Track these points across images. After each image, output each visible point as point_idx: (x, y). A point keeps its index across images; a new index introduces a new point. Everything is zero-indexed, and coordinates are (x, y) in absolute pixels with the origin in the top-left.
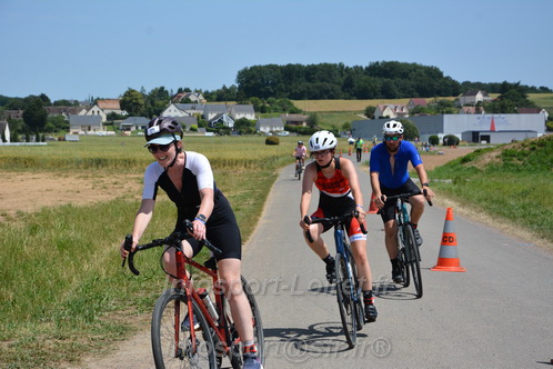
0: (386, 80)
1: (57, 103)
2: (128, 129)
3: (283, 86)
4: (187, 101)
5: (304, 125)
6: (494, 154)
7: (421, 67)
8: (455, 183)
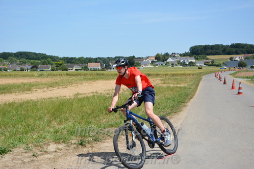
0: (236, 49)
1: (137, 58)
2: (157, 65)
3: (204, 51)
5: (210, 63)
7: (248, 45)
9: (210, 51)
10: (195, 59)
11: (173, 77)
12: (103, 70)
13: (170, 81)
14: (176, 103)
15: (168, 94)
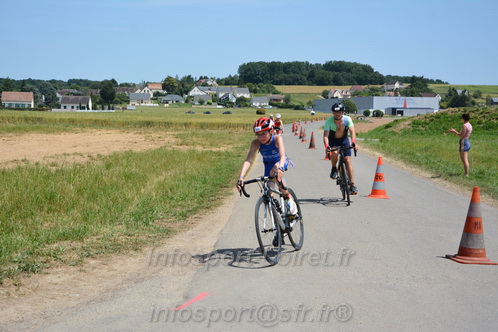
0: (336, 73)
1: (121, 85)
2: (167, 103)
3: (269, 76)
4: (205, 85)
5: (282, 101)
6: (407, 123)
7: (359, 65)
8: (381, 141)
9: (282, 76)
10: (251, 91)
11: (202, 131)
12: (40, 108)
13: (195, 139)
14: (210, 187)
15: (192, 168)
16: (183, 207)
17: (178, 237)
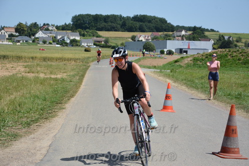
0: (141, 23)
2: (19, 42)
3: (94, 24)
4: (47, 30)
5: (103, 43)
6: (189, 59)
7: (157, 18)
8: (171, 72)
9: (103, 24)
10: (81, 35)
11: (44, 63)
13: (39, 69)
14: (48, 103)
15: (36, 89)
16: (28, 118)
17: (23, 140)
